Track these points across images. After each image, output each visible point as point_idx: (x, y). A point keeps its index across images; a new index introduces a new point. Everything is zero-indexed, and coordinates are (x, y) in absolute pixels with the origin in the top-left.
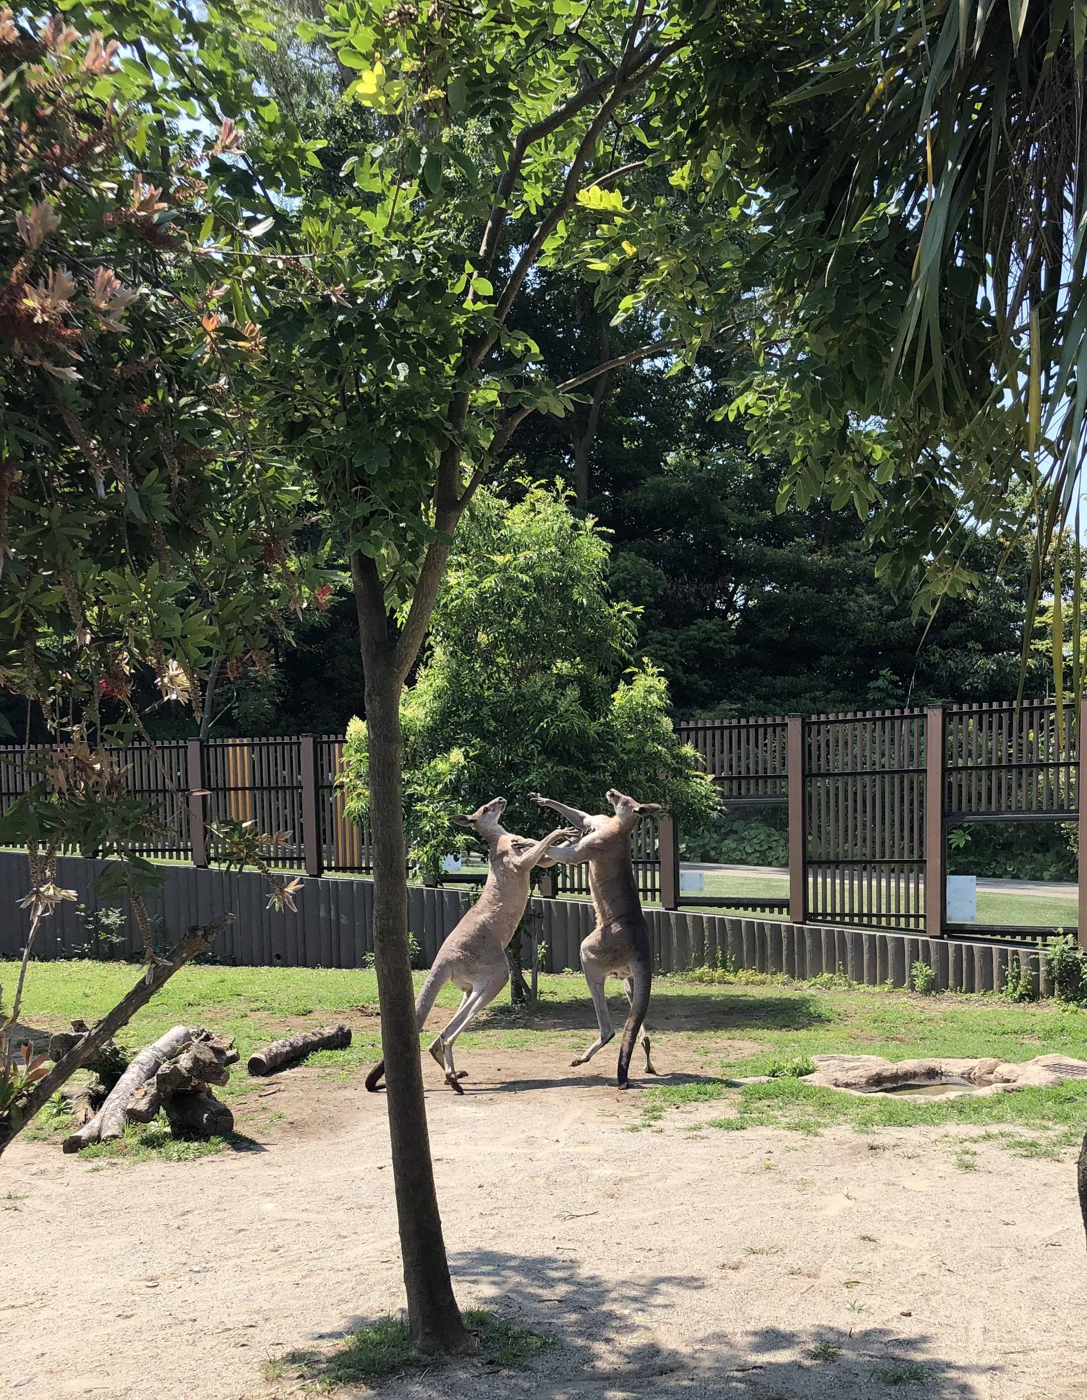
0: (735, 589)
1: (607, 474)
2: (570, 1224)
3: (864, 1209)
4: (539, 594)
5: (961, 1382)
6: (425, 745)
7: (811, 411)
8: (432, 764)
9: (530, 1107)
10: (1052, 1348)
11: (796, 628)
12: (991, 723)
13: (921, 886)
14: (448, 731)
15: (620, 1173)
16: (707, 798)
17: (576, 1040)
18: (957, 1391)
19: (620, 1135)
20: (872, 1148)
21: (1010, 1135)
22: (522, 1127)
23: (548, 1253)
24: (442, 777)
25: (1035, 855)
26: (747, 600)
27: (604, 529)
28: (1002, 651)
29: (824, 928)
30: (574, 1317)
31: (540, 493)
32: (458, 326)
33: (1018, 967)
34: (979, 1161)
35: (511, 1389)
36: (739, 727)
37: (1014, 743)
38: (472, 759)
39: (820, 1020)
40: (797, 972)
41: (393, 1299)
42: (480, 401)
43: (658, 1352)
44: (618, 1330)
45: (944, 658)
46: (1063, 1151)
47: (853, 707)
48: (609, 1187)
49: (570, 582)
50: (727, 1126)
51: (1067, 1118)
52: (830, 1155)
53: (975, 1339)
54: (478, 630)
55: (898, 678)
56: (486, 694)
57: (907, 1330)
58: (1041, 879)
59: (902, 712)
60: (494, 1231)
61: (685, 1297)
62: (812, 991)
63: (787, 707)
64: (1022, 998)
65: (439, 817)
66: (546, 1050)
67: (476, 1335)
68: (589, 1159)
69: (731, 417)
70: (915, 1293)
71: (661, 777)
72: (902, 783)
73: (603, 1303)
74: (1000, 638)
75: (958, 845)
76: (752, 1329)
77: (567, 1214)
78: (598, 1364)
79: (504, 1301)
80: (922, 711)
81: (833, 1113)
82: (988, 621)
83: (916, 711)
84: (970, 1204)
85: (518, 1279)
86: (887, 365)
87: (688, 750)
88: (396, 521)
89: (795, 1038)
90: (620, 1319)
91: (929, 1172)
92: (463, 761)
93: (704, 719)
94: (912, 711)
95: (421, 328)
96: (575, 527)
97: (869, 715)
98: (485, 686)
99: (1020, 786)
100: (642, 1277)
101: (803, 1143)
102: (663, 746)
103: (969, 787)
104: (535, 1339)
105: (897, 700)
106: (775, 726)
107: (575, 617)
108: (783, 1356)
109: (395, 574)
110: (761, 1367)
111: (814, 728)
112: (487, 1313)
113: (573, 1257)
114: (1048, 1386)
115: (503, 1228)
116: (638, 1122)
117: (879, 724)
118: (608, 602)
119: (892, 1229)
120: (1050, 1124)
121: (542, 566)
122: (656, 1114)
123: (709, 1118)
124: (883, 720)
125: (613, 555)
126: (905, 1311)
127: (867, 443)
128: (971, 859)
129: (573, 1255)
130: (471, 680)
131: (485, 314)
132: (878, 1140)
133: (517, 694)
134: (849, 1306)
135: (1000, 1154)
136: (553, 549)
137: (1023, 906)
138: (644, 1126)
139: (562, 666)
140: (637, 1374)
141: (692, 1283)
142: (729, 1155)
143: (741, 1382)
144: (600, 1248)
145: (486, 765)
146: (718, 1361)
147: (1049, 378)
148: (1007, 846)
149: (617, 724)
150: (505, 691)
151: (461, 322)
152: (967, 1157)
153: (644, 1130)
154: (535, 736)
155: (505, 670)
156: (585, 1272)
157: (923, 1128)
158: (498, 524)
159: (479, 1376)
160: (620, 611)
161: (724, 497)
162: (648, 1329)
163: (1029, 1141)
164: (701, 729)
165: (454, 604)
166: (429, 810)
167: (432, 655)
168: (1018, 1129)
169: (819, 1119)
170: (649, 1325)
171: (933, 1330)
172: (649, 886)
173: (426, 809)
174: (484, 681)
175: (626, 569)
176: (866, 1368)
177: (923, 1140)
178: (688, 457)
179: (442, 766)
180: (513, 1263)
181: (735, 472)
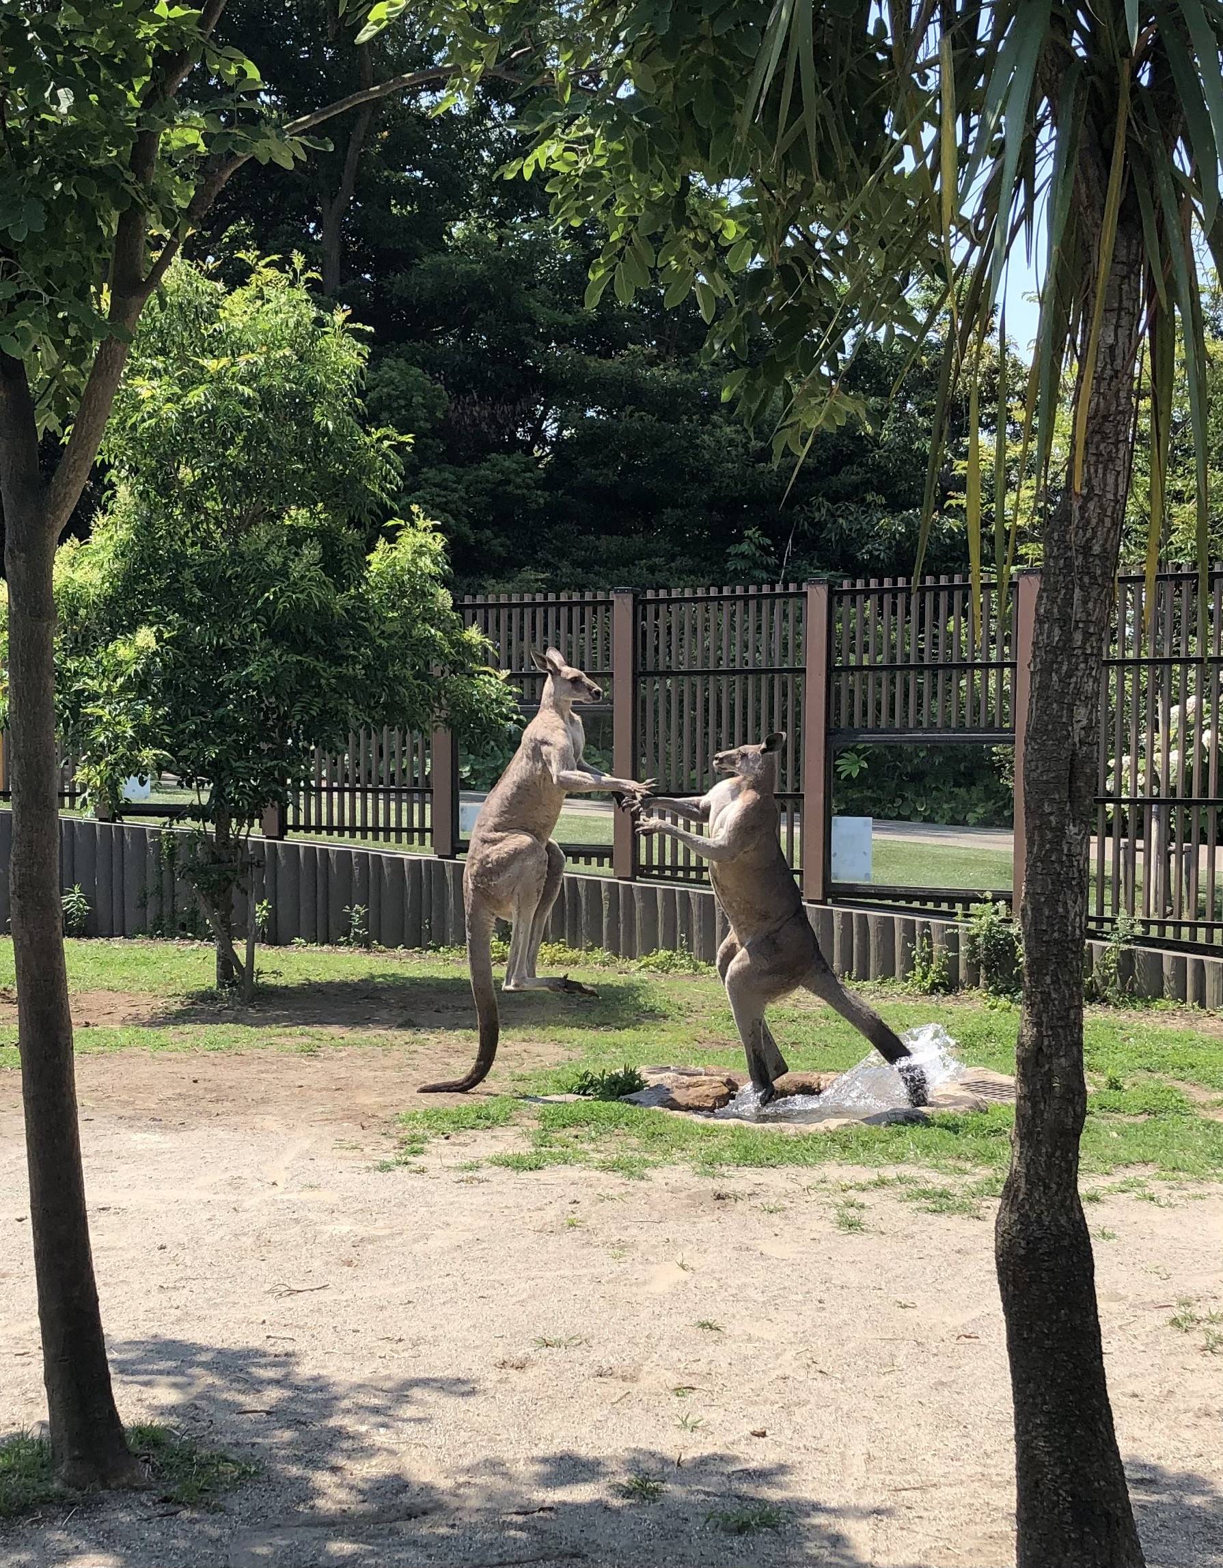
0: (544, 414)
1: (368, 250)
2: (288, 1302)
3: (704, 1284)
4: (266, 415)
5: (832, 1531)
6: (101, 621)
7: (634, 169)
8: (111, 647)
9: (238, 1136)
10: (962, 1482)
11: (628, 468)
12: (894, 605)
13: (797, 830)
14: (134, 604)
15: (362, 1231)
16: (500, 703)
17: (305, 1040)
18: (826, 1543)
19: (364, 1177)
20: (719, 1197)
21: (912, 1181)
22: (225, 1163)
23: (256, 1343)
24: (125, 667)
25: (956, 790)
26: (560, 429)
27: (359, 325)
28: (915, 507)
29: (661, 887)
30: (288, 1435)
31: (271, 273)
32: (147, 39)
33: (930, 945)
34: (867, 1217)
35: (194, 1539)
36: (546, 605)
37: (926, 635)
38: (167, 642)
39: (653, 1015)
40: (623, 948)
41: (30, 1408)
42: (176, 144)
43: (405, 1486)
44: (350, 1454)
45: (833, 515)
46: (985, 1204)
47: (707, 581)
48: (346, 1251)
49: (310, 398)
50: (517, 1164)
51: (992, 1157)
52: (661, 1207)
53: (854, 1469)
54: (179, 463)
55: (769, 542)
56: (189, 552)
57: (759, 1456)
58: (964, 823)
59: (773, 589)
60: (178, 1312)
61: (448, 1407)
62: (643, 975)
63: (615, 578)
64: (934, 988)
65: (119, 723)
66: (263, 1054)
67: (146, 1461)
68: (320, 1210)
69: (528, 174)
70: (772, 1404)
71: (436, 672)
72: (772, 687)
73: (331, 1416)
74: (911, 489)
75: (850, 775)
76: (541, 1454)
77: (283, 1288)
78: (320, 1503)
79: (188, 1411)
80: (800, 587)
81: (666, 1147)
82: (895, 465)
83: (792, 588)
84: (853, 1278)
85: (210, 1380)
86: (740, 108)
87: (473, 634)
88: (53, 308)
89: (617, 1040)
90: (353, 1438)
91: (798, 1232)
92: (154, 646)
93: (496, 592)
94: (786, 588)
95: (94, 39)
96: (319, 322)
97: (726, 591)
98: (188, 541)
99: (935, 694)
100: (388, 1378)
101: (623, 1189)
102: (439, 629)
103: (865, 693)
104: (231, 1467)
105: (768, 572)
106: (595, 604)
107: (316, 447)
108: (583, 1493)
109: (52, 381)
110: (551, 1509)
111: (651, 609)
112: (164, 1429)
113: (290, 1349)
114: (954, 1537)
115: (191, 1309)
116: (390, 1158)
117: (740, 604)
118: (363, 427)
119: (744, 1312)
120: (968, 1166)
121: (271, 376)
122: (417, 1146)
123: (491, 1153)
124: (746, 599)
125: (374, 361)
126: (758, 1428)
127: (717, 215)
128: (868, 793)
129: (289, 1347)
130: (169, 532)
131: (186, 23)
132: (728, 1186)
133: (232, 554)
134: (679, 1422)
135: (898, 1206)
136: (288, 352)
137: (937, 860)
138: (398, 1163)
139: (298, 515)
140: (376, 1518)
141: (460, 1387)
142: (518, 1206)
143: (521, 1529)
144: (329, 1336)
145: (187, 651)
146: (490, 1498)
147: (967, 130)
148: (917, 777)
149: (374, 597)
150: (217, 549)
151: (151, 33)
152: (852, 1212)
153: (399, 1169)
154: (258, 612)
155: (216, 518)
156: (305, 1370)
157: (791, 1170)
158: (210, 316)
159: (149, 1519)
160: (380, 440)
161: (532, 286)
162: (392, 1453)
163: (939, 1189)
164: (492, 606)
165: (146, 425)
166: (105, 714)
167: (113, 495)
168: (923, 1172)
169: (646, 1156)
170: (395, 1447)
171: (795, 1457)
172: (416, 825)
173: (101, 712)
174: (187, 532)
175: (391, 382)
176: (700, 1510)
177: (790, 1186)
178: (482, 228)
179: (124, 652)
180: (203, 1358)
181: (546, 250)
